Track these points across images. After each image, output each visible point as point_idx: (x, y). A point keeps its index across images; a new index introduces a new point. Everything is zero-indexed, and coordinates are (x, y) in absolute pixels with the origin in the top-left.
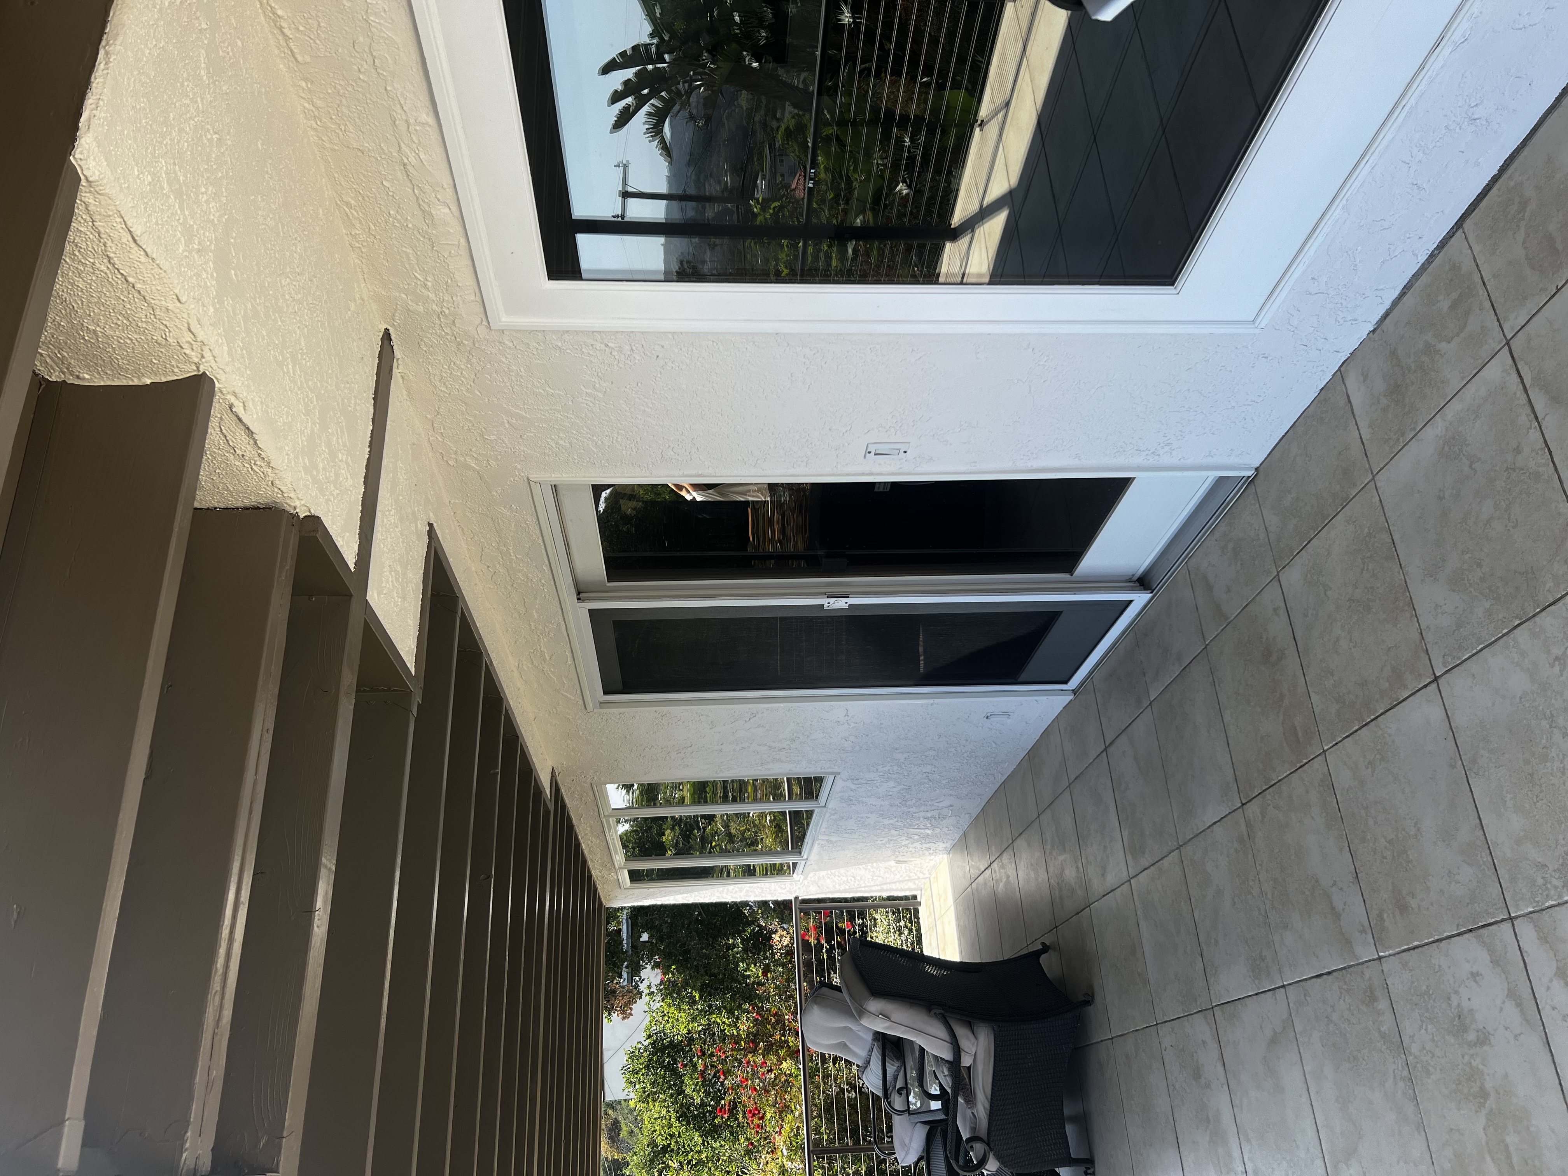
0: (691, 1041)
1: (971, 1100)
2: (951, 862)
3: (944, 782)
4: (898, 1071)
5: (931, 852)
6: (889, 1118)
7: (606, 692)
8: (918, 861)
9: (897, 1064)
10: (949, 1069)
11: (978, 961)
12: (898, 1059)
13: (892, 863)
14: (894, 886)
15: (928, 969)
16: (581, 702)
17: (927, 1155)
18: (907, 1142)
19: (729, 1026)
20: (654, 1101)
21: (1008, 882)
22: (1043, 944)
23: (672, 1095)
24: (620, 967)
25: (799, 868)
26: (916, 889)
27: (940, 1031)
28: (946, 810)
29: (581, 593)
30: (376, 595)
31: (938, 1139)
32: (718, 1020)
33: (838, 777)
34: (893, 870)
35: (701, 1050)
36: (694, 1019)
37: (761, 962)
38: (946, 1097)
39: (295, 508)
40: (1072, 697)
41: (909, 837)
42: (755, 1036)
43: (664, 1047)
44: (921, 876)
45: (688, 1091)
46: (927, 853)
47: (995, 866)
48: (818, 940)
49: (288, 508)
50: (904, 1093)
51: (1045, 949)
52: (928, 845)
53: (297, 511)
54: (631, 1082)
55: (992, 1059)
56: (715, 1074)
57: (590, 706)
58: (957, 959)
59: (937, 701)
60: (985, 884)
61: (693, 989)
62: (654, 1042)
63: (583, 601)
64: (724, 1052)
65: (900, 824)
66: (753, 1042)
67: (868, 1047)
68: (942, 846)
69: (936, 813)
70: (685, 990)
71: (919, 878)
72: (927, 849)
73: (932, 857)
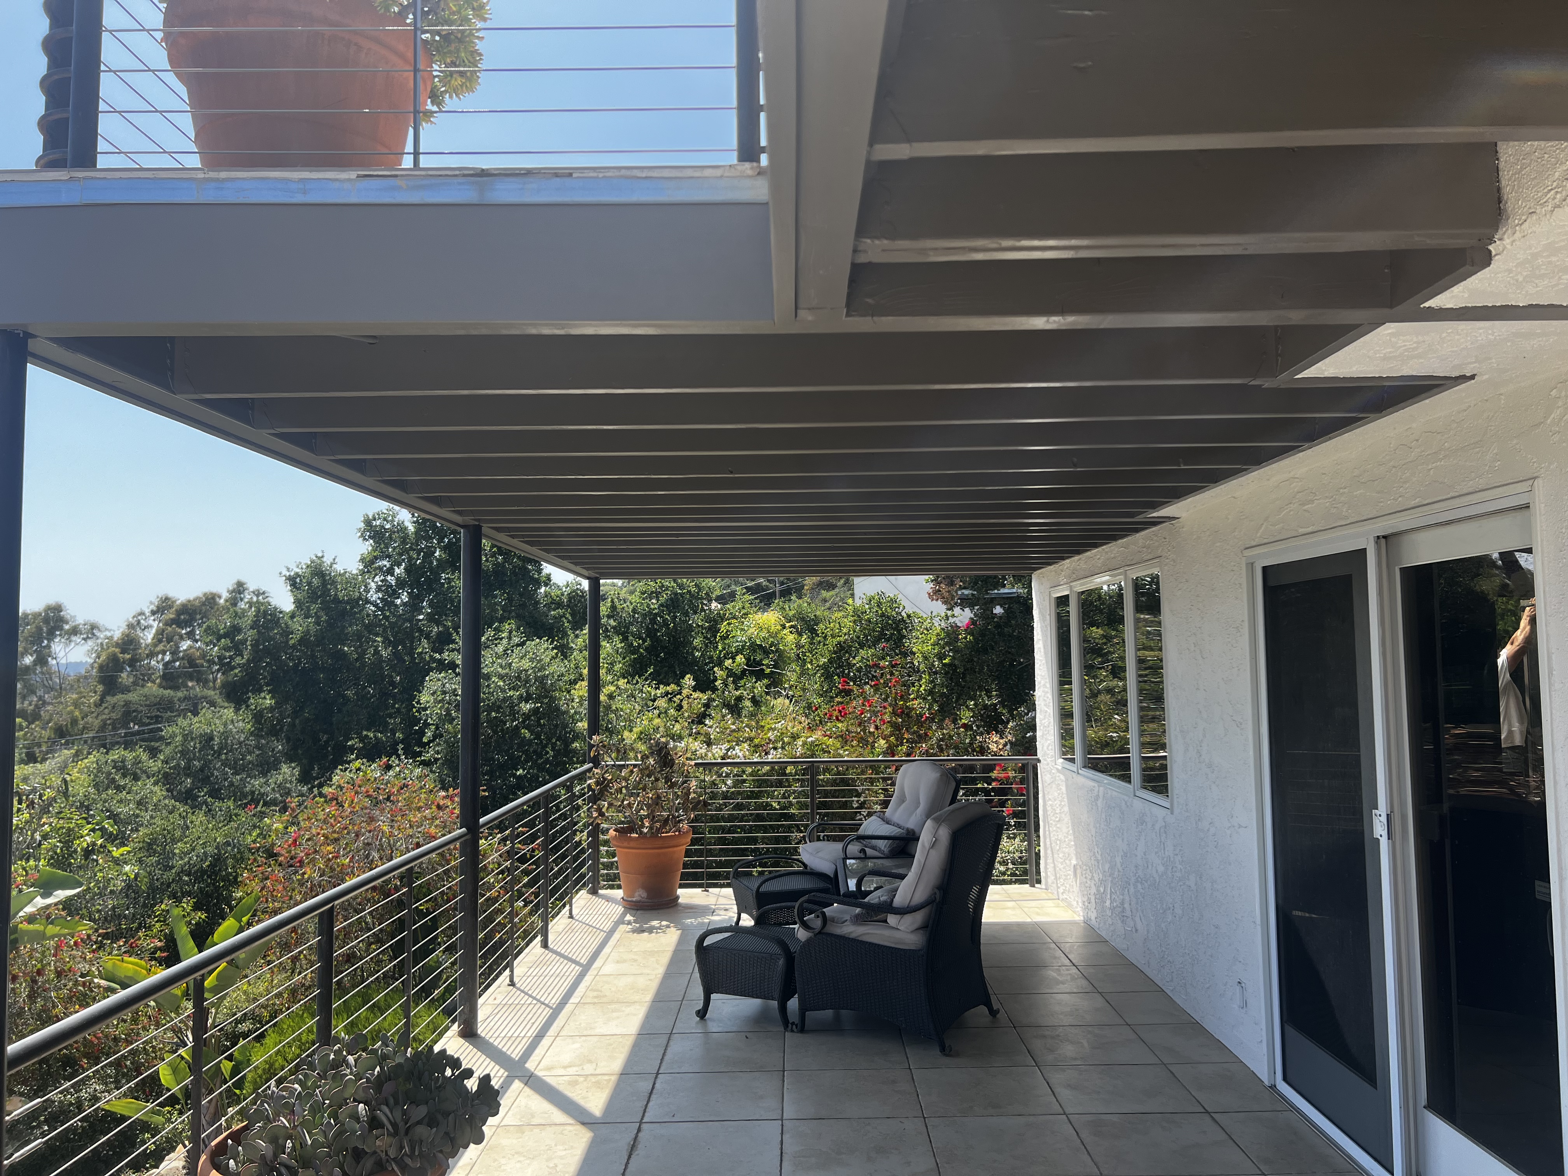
0: (905, 655)
1: (858, 920)
2: (1073, 923)
3: (1163, 925)
4: (880, 851)
5: (1086, 904)
6: (840, 839)
7: (1265, 569)
8: (1076, 889)
9: (886, 850)
10: (886, 902)
11: (982, 941)
12: (890, 851)
13: (1074, 862)
14: (1050, 861)
15: (975, 889)
16: (1254, 543)
17: (808, 872)
18: (820, 854)
19: (918, 691)
20: (855, 622)
21: (1058, 982)
22: (998, 1011)
23: (858, 637)
24: (972, 588)
25: (1069, 765)
26: (1046, 884)
27: (920, 897)
28: (1132, 924)
29: (1386, 540)
30: (1390, 331)
31: (821, 884)
32: (924, 680)
33: (1168, 812)
34: (1067, 861)
35: (896, 664)
36: (926, 658)
37: (974, 722)
38: (859, 896)
39: (1500, 239)
40: (1267, 1083)
41: (1101, 881)
42: (908, 715)
43: (899, 631)
44: (1061, 890)
45: (862, 652)
46: (1085, 899)
47: (1074, 970)
48: (995, 780)
49: (1500, 232)
50: (862, 855)
51: (993, 1013)
52: (1093, 900)
53: (1498, 242)
54: (870, 601)
55: (893, 945)
56: (875, 677)
57: (1248, 553)
58: (984, 919)
59: (1259, 928)
60: (1055, 958)
61: (953, 658)
62: (904, 621)
63: (1376, 543)
64: (894, 686)
65: (1116, 873)
66: (903, 712)
67: (901, 823)
68: (1093, 915)
69: (1128, 913)
70: (951, 650)
71: (1058, 888)
72: (1089, 899)
73: (1080, 904)
